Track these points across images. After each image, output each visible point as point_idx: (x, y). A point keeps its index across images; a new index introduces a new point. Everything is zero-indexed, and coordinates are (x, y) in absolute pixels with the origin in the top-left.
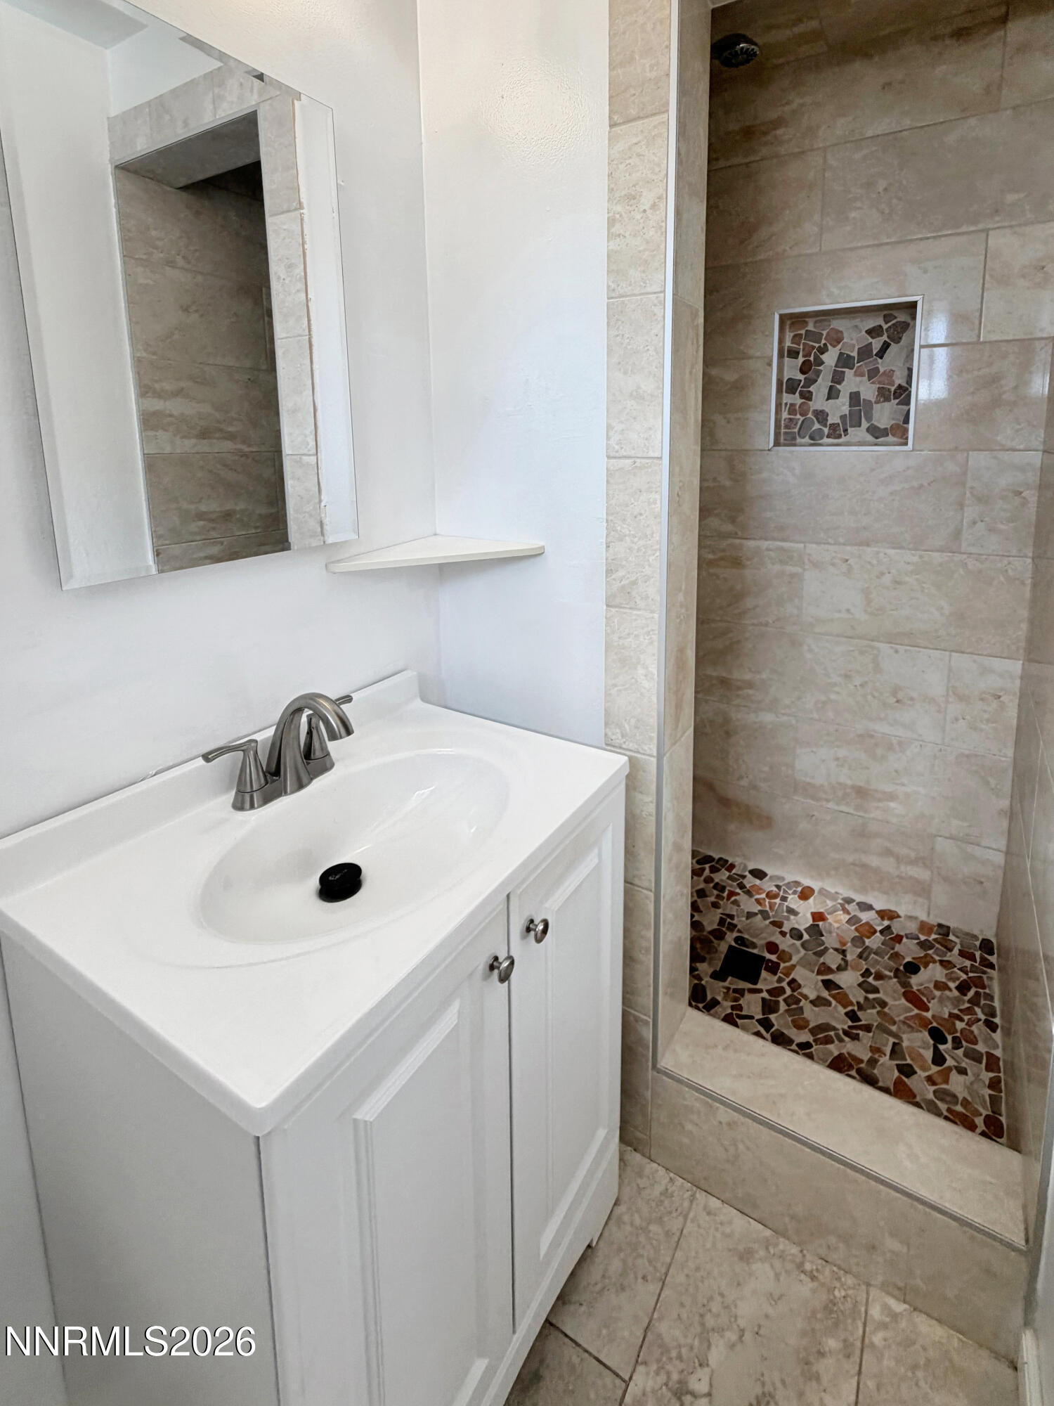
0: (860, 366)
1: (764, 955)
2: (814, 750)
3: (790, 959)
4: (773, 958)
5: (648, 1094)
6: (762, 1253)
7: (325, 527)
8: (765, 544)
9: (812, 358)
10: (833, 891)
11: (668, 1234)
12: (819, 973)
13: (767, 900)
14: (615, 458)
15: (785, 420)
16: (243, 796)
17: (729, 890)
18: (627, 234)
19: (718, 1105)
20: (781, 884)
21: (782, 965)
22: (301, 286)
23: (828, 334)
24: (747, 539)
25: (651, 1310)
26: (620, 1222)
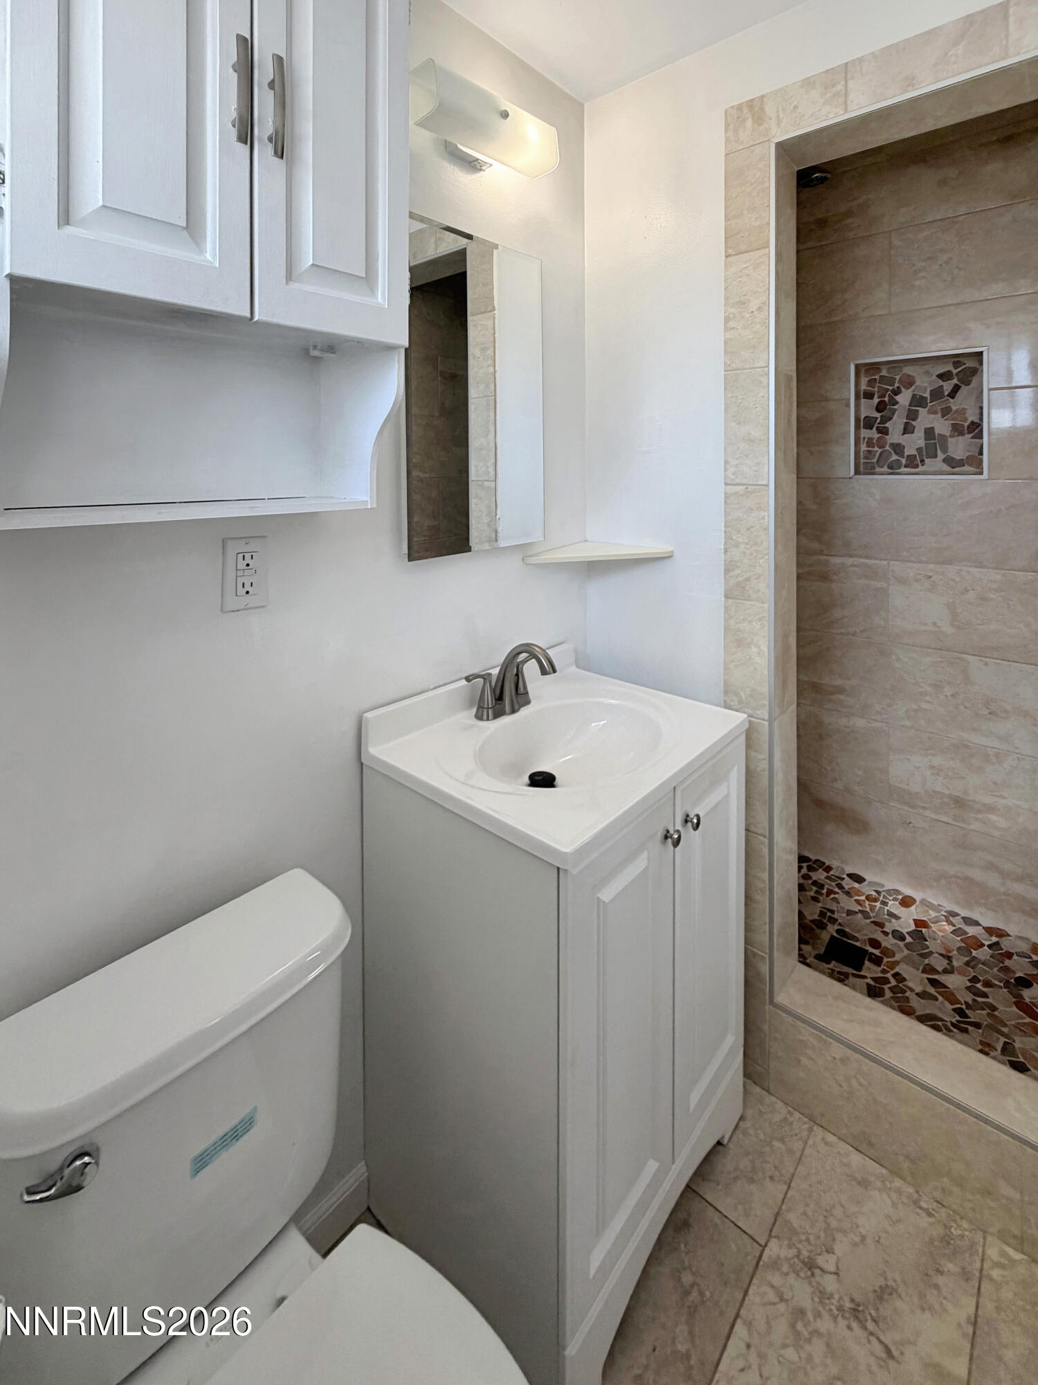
0: (933, 405)
1: (867, 949)
2: (908, 757)
3: (894, 956)
4: (877, 952)
5: (766, 1027)
6: (879, 1184)
7: (499, 534)
8: (850, 561)
9: (886, 399)
10: (936, 904)
11: (790, 1151)
12: (924, 971)
13: (867, 902)
14: (730, 485)
15: (864, 452)
16: (483, 711)
17: (828, 889)
18: (739, 327)
19: (831, 1040)
20: (880, 890)
21: (886, 960)
22: (490, 362)
23: (900, 379)
24: (831, 556)
25: (780, 1203)
26: (745, 1133)
